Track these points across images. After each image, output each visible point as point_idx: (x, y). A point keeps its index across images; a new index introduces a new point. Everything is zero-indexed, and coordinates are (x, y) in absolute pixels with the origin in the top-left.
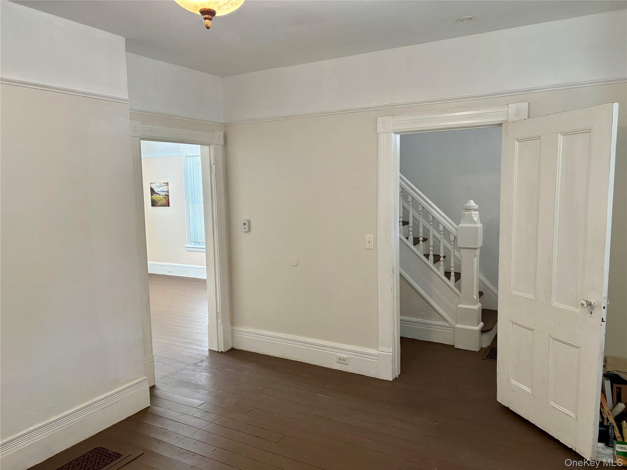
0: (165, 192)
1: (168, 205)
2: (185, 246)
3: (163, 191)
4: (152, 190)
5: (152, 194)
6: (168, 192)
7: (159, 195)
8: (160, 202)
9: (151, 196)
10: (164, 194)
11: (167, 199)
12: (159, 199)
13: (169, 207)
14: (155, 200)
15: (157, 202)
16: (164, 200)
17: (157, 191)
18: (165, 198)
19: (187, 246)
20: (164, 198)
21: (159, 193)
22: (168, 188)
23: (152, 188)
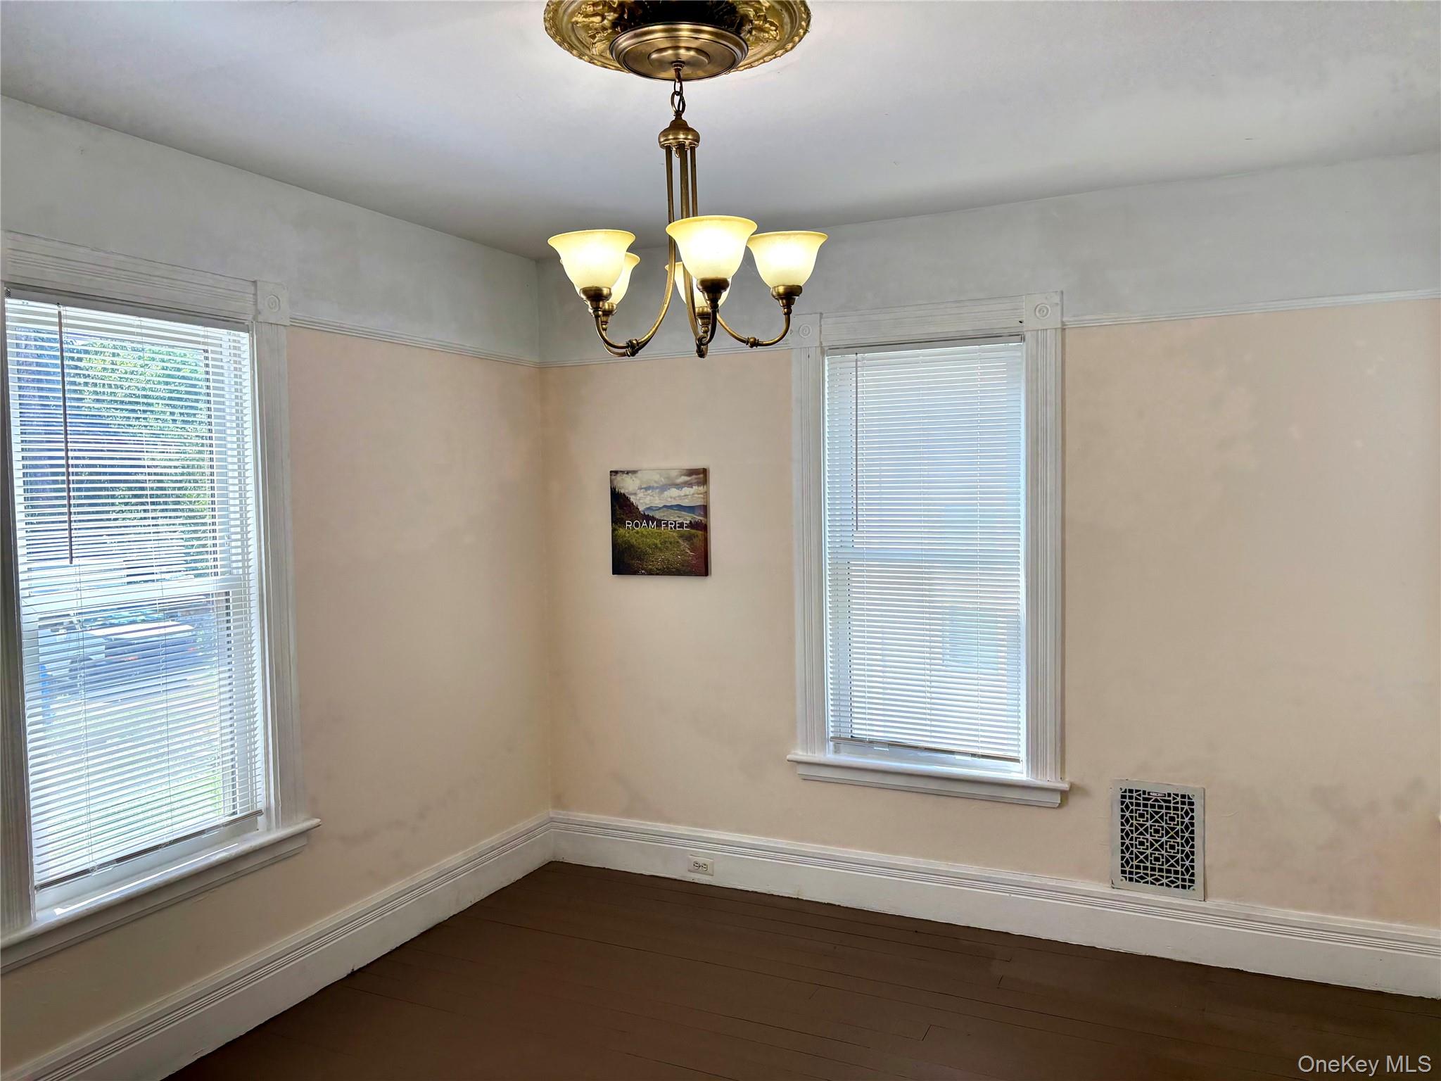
0: (691, 509)
1: (699, 566)
2: (789, 757)
3: (680, 507)
4: (621, 506)
5: (617, 521)
6: (705, 509)
7: (659, 525)
8: (661, 556)
9: (614, 530)
10: (687, 518)
11: (698, 542)
12: (658, 542)
13: (708, 578)
14: (632, 546)
15: (645, 553)
16: (685, 545)
17: (650, 509)
18: (689, 538)
19: (800, 754)
20: (681, 537)
21: (658, 515)
22: (706, 494)
23: (622, 491)
